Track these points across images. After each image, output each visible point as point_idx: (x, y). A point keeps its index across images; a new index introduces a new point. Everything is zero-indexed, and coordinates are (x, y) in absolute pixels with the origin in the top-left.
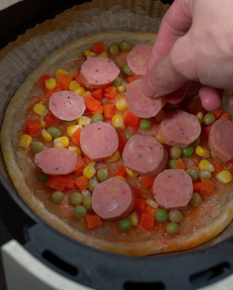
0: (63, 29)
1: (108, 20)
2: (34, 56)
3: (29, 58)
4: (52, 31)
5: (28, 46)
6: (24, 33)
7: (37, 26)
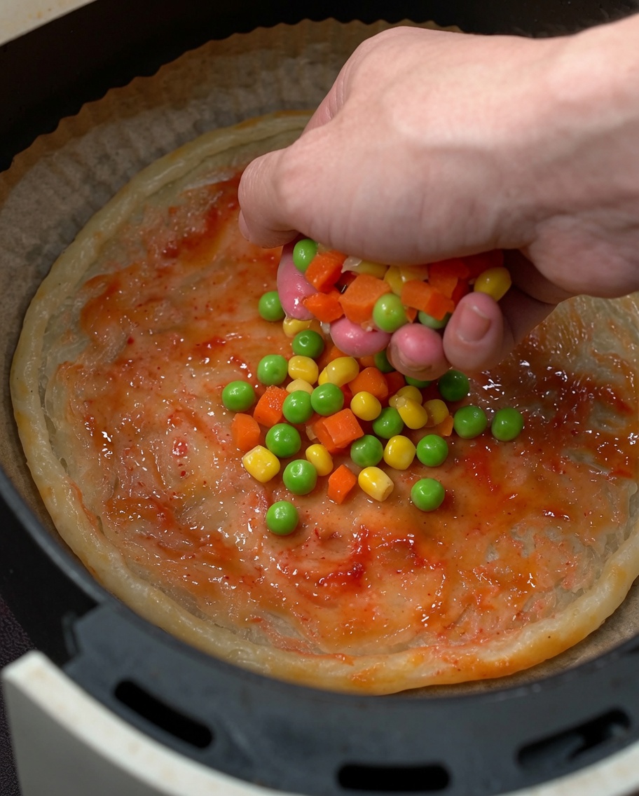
0: (179, 104)
1: (296, 81)
2: (103, 173)
3: (89, 177)
4: (150, 107)
5: (85, 147)
6: (76, 112)
7: (111, 95)
